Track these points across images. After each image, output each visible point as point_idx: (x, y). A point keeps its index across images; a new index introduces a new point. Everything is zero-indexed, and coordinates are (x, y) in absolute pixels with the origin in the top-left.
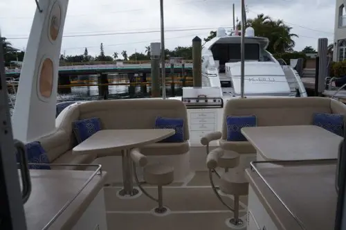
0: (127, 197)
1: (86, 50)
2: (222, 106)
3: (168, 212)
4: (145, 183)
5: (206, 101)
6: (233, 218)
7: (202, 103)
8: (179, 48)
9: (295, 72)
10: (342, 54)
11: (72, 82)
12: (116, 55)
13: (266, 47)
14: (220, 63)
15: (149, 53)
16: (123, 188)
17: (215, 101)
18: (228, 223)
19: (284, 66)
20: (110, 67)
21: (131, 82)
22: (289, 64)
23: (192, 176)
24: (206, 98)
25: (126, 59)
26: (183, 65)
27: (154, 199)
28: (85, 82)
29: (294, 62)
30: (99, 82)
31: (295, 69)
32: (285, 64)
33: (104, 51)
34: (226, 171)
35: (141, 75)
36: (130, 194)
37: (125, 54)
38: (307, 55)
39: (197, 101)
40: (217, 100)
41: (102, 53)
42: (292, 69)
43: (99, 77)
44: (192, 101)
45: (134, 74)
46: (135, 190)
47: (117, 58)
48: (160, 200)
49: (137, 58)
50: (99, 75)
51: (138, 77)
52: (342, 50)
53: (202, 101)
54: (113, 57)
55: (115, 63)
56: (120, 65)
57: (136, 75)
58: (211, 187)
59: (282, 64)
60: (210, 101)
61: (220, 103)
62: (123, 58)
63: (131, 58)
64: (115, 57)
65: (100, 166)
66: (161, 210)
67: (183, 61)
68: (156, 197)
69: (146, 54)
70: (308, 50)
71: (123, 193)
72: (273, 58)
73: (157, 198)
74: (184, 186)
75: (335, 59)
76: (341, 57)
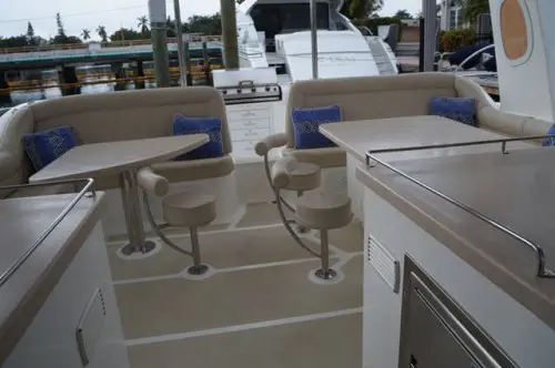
0: (137, 256)
1: (30, 27)
2: (280, 97)
3: (211, 271)
4: (167, 225)
5: (254, 90)
6: (320, 268)
7: (246, 95)
8: (196, 17)
9: (386, 46)
10: (453, 18)
11: (10, 84)
12: (86, 34)
13: (338, 9)
14: (267, 36)
15: (144, 27)
16: (128, 242)
17: (268, 90)
18: (312, 277)
19: (369, 38)
20: (79, 53)
21: (117, 76)
22: (376, 34)
23: (242, 211)
24: (252, 86)
25: (105, 39)
26: (205, 45)
27: (185, 252)
28: (34, 81)
29: (384, 31)
30: (61, 81)
31: (386, 41)
32: (369, 34)
33: (64, 28)
34: (300, 194)
35: (135, 64)
36: (141, 250)
37: (102, 32)
38: (403, 21)
39: (239, 91)
40: (272, 89)
41: (61, 31)
42: (381, 41)
43: (59, 72)
44: (230, 92)
45: (120, 63)
46: (150, 242)
47: (88, 40)
48: (195, 253)
49: (124, 36)
50: (60, 69)
51: (128, 69)
52: (453, 13)
53: (246, 91)
54: (82, 38)
55: (86, 46)
56: (95, 51)
57: (125, 65)
58: (283, 225)
59: (366, 34)
60: (260, 91)
61: (277, 93)
62: (100, 39)
63: (113, 38)
64: (85, 38)
65: (91, 180)
66: (198, 269)
67: (203, 38)
68: (189, 248)
69: (139, 30)
70: (402, 14)
71: (129, 250)
72: (351, 25)
73: (190, 250)
74: (231, 229)
75: (444, 26)
76: (453, 24)
